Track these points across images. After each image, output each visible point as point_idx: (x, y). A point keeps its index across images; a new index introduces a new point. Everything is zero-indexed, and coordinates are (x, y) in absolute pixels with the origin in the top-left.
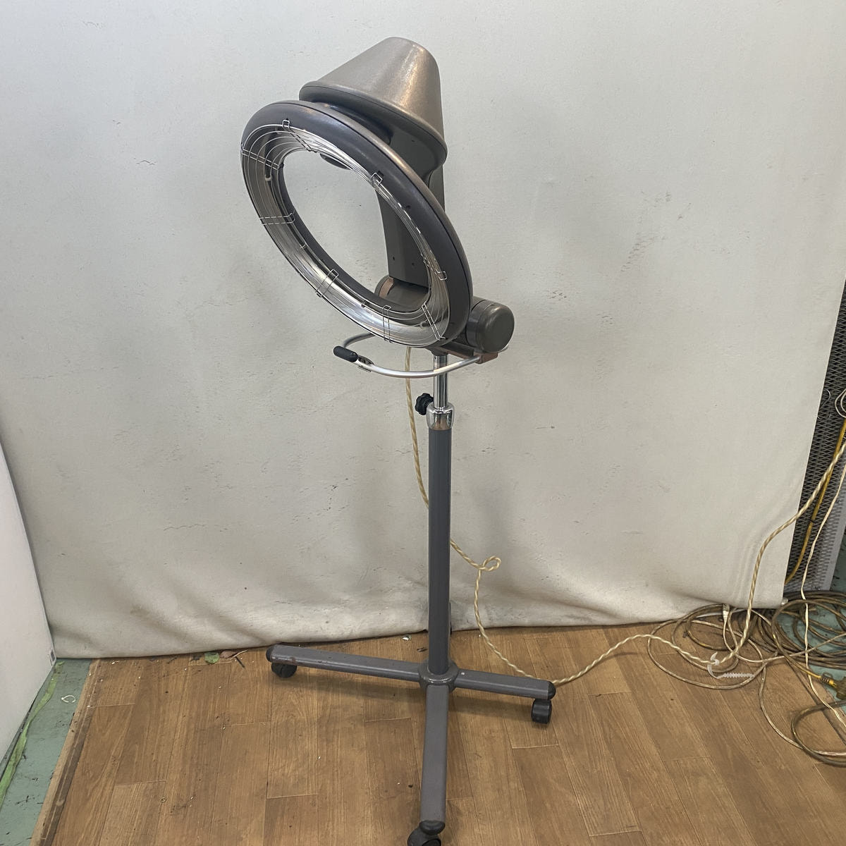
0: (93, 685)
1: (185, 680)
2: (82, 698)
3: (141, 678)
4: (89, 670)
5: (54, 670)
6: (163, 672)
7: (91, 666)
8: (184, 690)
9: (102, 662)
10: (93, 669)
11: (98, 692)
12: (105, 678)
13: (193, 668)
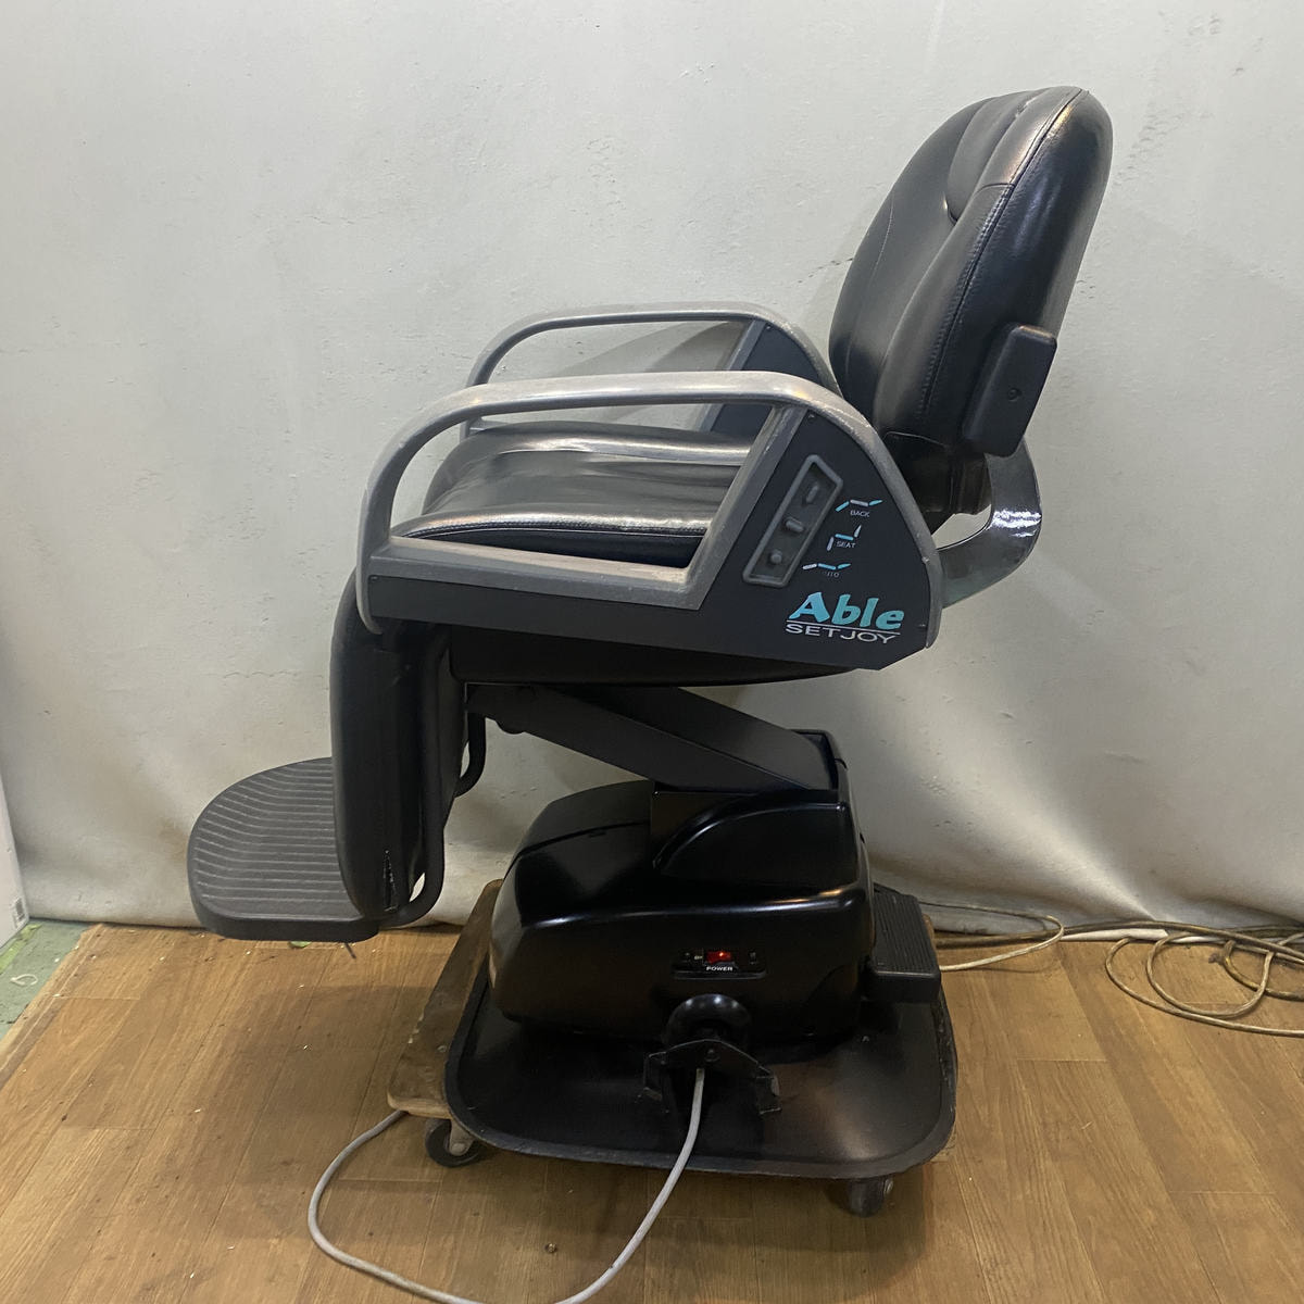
0: (75, 964)
1: (242, 970)
2: (50, 984)
3: (165, 960)
4: (78, 940)
5: (19, 936)
6: (208, 954)
7: (83, 935)
8: (235, 984)
9: (106, 930)
10: (86, 939)
11: (81, 976)
12: (99, 956)
13: (262, 951)
